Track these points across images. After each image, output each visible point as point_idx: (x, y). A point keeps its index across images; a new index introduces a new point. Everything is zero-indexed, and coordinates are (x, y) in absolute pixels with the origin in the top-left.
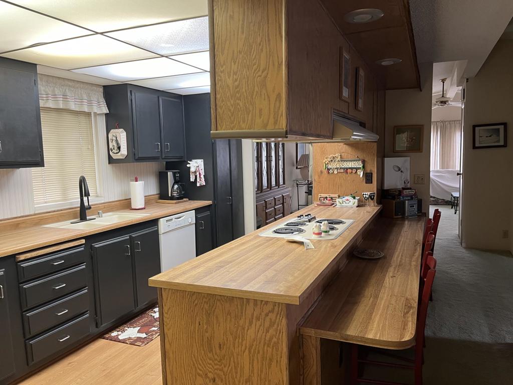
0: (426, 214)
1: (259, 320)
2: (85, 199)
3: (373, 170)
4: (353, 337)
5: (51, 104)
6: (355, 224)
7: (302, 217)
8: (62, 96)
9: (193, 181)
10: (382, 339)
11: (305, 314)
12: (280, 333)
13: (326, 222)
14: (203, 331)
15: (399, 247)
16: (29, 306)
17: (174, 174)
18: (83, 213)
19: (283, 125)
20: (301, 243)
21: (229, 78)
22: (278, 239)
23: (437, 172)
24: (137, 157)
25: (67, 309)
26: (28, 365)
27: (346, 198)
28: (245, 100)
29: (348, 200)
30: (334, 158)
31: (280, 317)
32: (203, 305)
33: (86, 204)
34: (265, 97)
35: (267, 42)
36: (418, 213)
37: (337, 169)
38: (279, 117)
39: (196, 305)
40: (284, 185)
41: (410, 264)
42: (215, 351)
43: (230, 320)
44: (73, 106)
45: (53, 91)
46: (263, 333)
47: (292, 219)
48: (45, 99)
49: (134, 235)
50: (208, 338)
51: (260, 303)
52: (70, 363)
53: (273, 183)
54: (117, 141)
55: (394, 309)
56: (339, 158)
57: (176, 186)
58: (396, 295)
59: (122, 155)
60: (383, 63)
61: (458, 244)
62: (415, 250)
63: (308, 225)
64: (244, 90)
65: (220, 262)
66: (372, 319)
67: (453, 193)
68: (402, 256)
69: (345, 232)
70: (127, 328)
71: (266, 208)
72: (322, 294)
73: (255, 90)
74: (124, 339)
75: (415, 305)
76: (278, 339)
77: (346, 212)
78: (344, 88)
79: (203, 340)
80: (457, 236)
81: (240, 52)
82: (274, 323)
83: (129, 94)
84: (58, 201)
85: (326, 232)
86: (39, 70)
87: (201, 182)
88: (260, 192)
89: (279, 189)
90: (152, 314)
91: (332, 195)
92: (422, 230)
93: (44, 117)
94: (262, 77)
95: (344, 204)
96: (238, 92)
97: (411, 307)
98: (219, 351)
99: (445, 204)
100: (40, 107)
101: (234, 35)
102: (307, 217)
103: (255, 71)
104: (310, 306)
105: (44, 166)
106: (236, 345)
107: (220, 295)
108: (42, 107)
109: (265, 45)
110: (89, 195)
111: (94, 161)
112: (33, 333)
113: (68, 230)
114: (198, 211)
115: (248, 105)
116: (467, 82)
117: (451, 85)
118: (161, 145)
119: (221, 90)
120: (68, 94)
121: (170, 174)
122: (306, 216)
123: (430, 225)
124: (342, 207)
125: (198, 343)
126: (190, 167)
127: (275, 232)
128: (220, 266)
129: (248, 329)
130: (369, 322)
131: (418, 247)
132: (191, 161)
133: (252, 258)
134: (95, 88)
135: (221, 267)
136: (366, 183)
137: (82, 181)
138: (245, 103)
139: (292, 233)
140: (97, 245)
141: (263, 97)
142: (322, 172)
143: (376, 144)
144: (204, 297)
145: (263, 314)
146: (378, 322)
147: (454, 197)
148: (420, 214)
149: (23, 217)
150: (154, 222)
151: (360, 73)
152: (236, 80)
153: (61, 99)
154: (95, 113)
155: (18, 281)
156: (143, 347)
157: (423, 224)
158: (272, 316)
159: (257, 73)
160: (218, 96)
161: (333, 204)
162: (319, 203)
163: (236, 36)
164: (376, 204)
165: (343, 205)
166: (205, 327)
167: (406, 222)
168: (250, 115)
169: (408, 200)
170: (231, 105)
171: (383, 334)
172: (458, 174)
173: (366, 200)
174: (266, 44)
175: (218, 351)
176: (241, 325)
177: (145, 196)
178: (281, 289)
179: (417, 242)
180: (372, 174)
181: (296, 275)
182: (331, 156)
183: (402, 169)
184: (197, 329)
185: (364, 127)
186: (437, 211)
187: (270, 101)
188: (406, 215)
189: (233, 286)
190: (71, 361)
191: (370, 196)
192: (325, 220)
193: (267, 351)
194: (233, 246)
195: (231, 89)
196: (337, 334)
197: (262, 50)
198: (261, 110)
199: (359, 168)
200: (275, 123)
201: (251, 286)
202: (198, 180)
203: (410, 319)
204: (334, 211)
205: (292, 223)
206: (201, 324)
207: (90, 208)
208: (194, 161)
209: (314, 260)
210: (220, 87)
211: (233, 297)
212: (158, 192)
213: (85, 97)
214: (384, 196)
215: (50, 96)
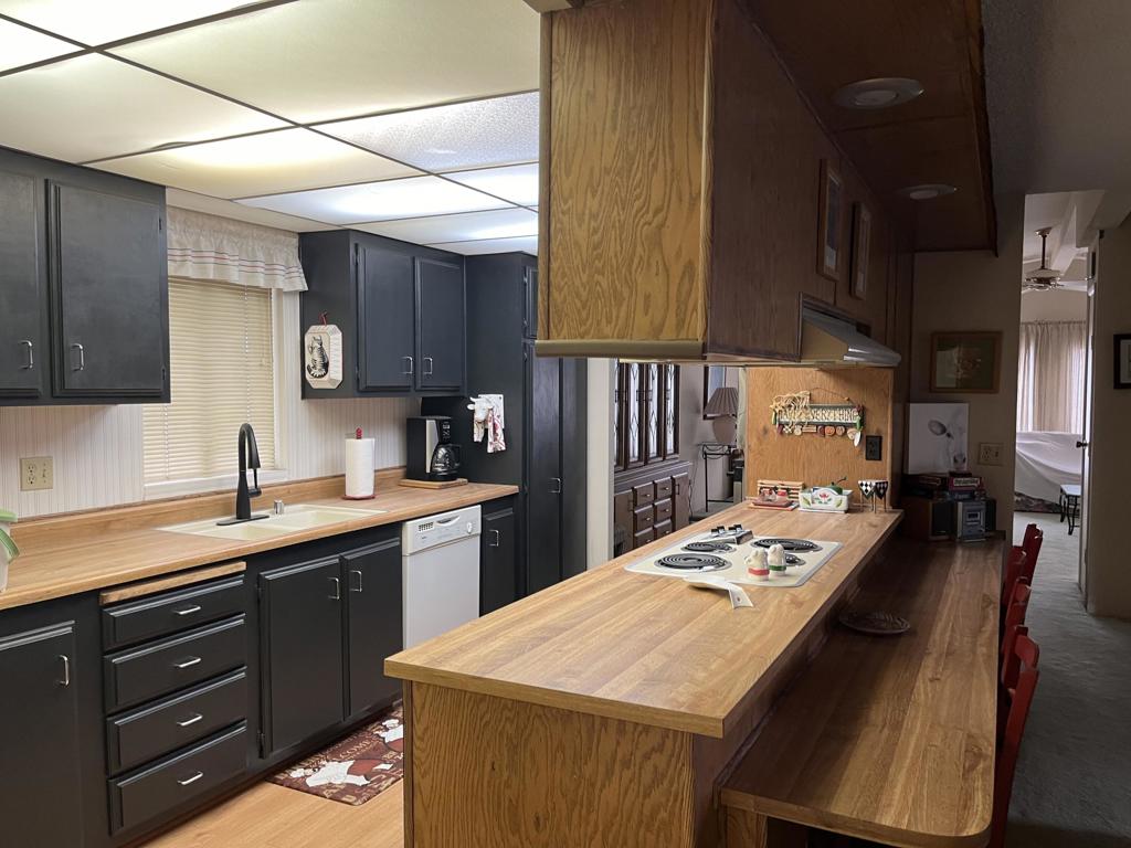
0: (1006, 535)
1: (628, 768)
2: (250, 472)
3: (882, 428)
4: (846, 822)
5: (190, 271)
6: (843, 552)
7: (721, 531)
8: (213, 254)
9: (480, 440)
10: (913, 829)
11: (733, 759)
12: (675, 800)
13: (779, 546)
14: (500, 784)
15: (946, 612)
16: (122, 703)
17: (440, 424)
18: (243, 504)
19: (696, 330)
20: (723, 593)
21: (580, 226)
22: (669, 581)
23: (1029, 436)
24: (362, 387)
25: (202, 714)
26: (110, 833)
27: (822, 490)
28: (613, 274)
29: (825, 496)
30: (794, 399)
31: (677, 762)
32: (502, 724)
33: (251, 484)
34: (658, 269)
35: (667, 150)
36: (986, 531)
37: (801, 424)
38: (689, 313)
39: (487, 723)
40: (676, 456)
41: (974, 652)
42: (526, 831)
43: (564, 763)
44: (235, 276)
45: (197, 243)
46: (638, 796)
47: (699, 534)
48: (178, 258)
49: (350, 556)
50: (511, 801)
51: (632, 729)
52: (199, 835)
53: (653, 448)
54: (321, 349)
55: (941, 757)
56: (806, 402)
57: (442, 451)
58: (942, 723)
59: (331, 380)
60: (914, 195)
61: (1077, 605)
62: (985, 618)
63: (735, 550)
64: (612, 254)
65: (543, 628)
66: (890, 779)
67: (1064, 487)
68: (953, 630)
69: (822, 572)
70: (324, 762)
71: (635, 505)
72: (771, 714)
73: (637, 255)
74: (319, 787)
75: (990, 750)
76: (672, 814)
77: (822, 523)
78: (828, 249)
79: (499, 804)
80: (1075, 586)
81: (607, 171)
82: (664, 776)
83: (352, 252)
84: (195, 475)
85: (778, 569)
86: (171, 198)
87: (497, 444)
88: (622, 468)
89: (665, 463)
90: (380, 733)
91: (789, 484)
92: (997, 573)
93: (173, 295)
94: (654, 225)
95: (817, 505)
96: (599, 257)
97: (980, 756)
98: (535, 833)
99: (1045, 510)
100: (167, 276)
101: (595, 133)
102: (732, 532)
103: (637, 212)
104: (744, 739)
105: (169, 401)
106: (575, 820)
107: (542, 706)
108: (172, 277)
109: (661, 157)
110: (259, 466)
111: (272, 391)
112: (126, 763)
113: (213, 540)
114: (487, 506)
115: (619, 286)
116: (1101, 237)
117: (1062, 242)
118: (414, 359)
119: (560, 251)
120: (227, 249)
121: (430, 425)
122: (730, 529)
123: (1019, 563)
124: (811, 512)
125: (489, 812)
126: (473, 411)
127: (662, 563)
128: (541, 638)
129: (603, 786)
130: (882, 787)
131: (991, 612)
132: (476, 397)
133: (612, 621)
134: (283, 238)
135: (545, 639)
136: (867, 459)
137: (246, 435)
138: (613, 281)
139: (701, 567)
140: (271, 575)
141: (654, 270)
142: (766, 431)
143: (890, 373)
144: (505, 706)
145: (639, 754)
146: (905, 787)
147: (1068, 496)
148: (992, 534)
149: (118, 507)
150: (393, 529)
151: (862, 215)
152: (595, 231)
153: (212, 260)
154: (280, 292)
155: (102, 648)
156: (359, 808)
157: (1000, 558)
158: (659, 760)
159: (642, 216)
160: (554, 265)
161: (791, 504)
162: (758, 499)
163: (599, 137)
164: (889, 508)
165: (812, 506)
166: (506, 774)
167: (959, 552)
168: (624, 308)
169: (963, 500)
170: (582, 284)
171: (916, 818)
172: (1079, 445)
173: (867, 497)
174: (665, 156)
175: (533, 833)
176: (587, 776)
177: (375, 471)
178: (682, 699)
179: (987, 601)
180: (881, 438)
181: (713, 667)
182: (788, 395)
183: (950, 430)
184: (486, 779)
185: (868, 334)
186: (1032, 529)
187: (668, 276)
188: (959, 535)
189: (572, 686)
190: (203, 831)
191: (876, 489)
192: (774, 541)
193: (645, 839)
194: (568, 592)
195: (584, 249)
196: (807, 809)
197: (655, 167)
198: (647, 297)
199: (852, 425)
200: (680, 324)
201: (612, 689)
202: (490, 439)
203: (979, 784)
204: (793, 519)
205: (700, 544)
206: (496, 766)
207: (259, 493)
208: (484, 397)
209: (754, 634)
210: (560, 244)
211: (571, 712)
212: (403, 463)
213: (260, 256)
214: (907, 490)
215: (189, 252)
